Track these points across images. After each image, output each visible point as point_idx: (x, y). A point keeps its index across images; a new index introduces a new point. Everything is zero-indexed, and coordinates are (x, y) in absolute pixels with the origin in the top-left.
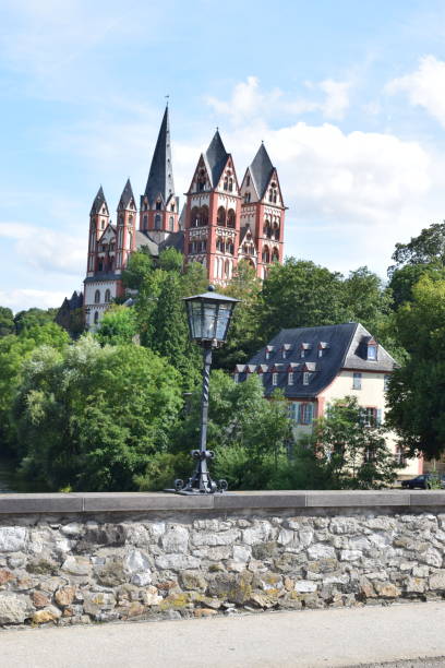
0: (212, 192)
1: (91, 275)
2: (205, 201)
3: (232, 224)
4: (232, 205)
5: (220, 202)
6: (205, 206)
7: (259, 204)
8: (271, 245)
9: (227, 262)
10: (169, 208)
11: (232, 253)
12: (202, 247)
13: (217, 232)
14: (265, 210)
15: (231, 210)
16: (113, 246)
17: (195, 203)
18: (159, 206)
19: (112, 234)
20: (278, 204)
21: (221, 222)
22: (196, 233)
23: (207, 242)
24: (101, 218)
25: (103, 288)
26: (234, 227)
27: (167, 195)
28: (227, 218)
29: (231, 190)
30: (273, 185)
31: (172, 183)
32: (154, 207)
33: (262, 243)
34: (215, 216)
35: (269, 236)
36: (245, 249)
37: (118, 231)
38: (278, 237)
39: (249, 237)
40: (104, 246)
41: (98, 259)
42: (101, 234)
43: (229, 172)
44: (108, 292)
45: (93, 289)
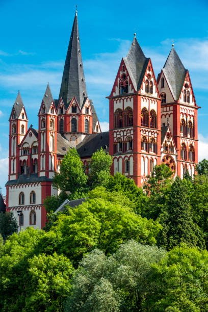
0: (136, 95)
1: (14, 178)
2: (129, 104)
3: (154, 124)
4: (154, 106)
5: (143, 104)
6: (129, 108)
7: (175, 104)
8: (188, 142)
9: (152, 161)
10: (84, 111)
11: (156, 151)
12: (129, 147)
13: (144, 133)
14: (182, 110)
15: (153, 111)
16: (36, 149)
17: (118, 105)
18: (74, 109)
19: (34, 138)
20: (192, 104)
21: (145, 122)
22: (121, 134)
23: (132, 143)
24: (21, 123)
25: (27, 190)
26: (156, 127)
27: (82, 99)
28: (150, 119)
29: (152, 92)
30: (186, 86)
31: (84, 87)
32: (70, 111)
33: (181, 141)
34: (140, 116)
35: (185, 135)
36: (166, 147)
37: (39, 134)
38: (193, 136)
39: (169, 136)
40: (26, 151)
41: (19, 162)
42: (21, 138)
43: (149, 76)
44: (33, 194)
45: (15, 192)
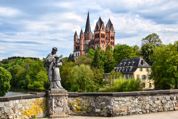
0: (100, 30)
1: (75, 50)
3: (104, 37)
4: (104, 33)
5: (102, 32)
6: (98, 33)
7: (109, 32)
8: (112, 41)
9: (103, 45)
10: (90, 34)
11: (104, 43)
12: (98, 42)
13: (101, 39)
14: (111, 33)
15: (104, 34)
16: (79, 43)
17: (96, 33)
18: (88, 34)
19: (79, 41)
20: (113, 32)
21: (102, 37)
22: (97, 39)
24: (76, 38)
25: (77, 53)
26: (104, 38)
27: (90, 32)
28: (103, 36)
29: (103, 29)
30: (112, 28)
31: (90, 29)
32: (87, 35)
33: (110, 41)
34: (101, 35)
35: (112, 39)
36: (107, 42)
37: (80, 40)
38: (114, 39)
39: (108, 39)
40: (77, 44)
41: (76, 46)
42: (76, 41)
43: (103, 26)
44: (79, 53)
45: (75, 53)
